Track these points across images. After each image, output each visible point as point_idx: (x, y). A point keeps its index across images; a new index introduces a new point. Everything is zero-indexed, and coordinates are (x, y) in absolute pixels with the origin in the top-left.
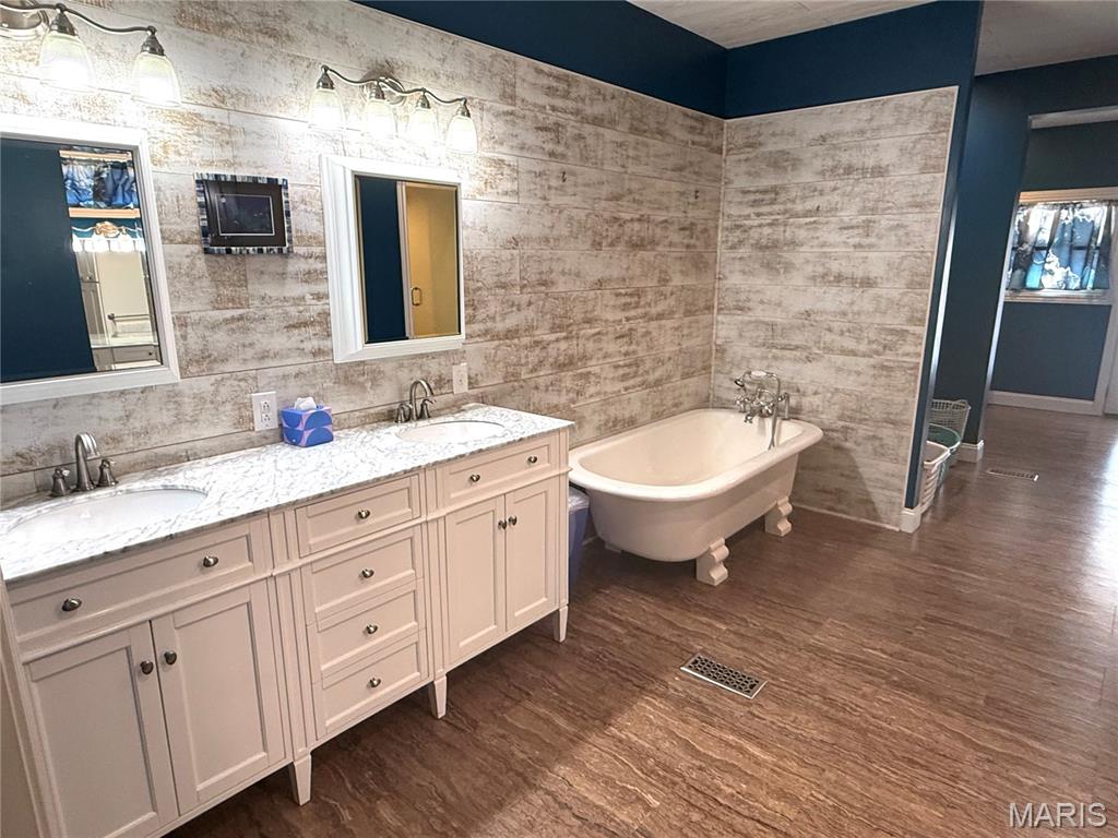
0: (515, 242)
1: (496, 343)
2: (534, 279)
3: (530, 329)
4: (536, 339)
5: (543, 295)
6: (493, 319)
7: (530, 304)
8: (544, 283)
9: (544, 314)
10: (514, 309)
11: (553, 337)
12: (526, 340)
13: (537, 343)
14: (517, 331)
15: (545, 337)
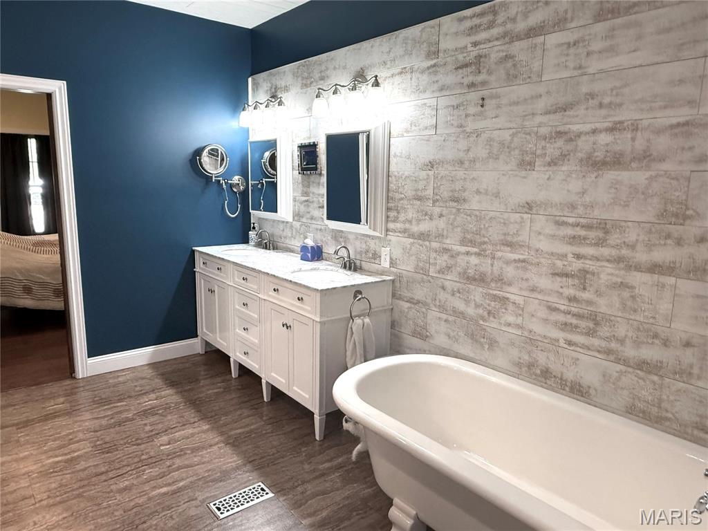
0: (431, 165)
1: (412, 240)
2: (446, 195)
3: (440, 236)
4: (445, 246)
5: (454, 210)
6: (410, 222)
7: (441, 216)
8: (455, 200)
9: (454, 227)
10: (427, 217)
11: (463, 249)
12: (435, 245)
13: (446, 250)
14: (428, 236)
15: (455, 247)
